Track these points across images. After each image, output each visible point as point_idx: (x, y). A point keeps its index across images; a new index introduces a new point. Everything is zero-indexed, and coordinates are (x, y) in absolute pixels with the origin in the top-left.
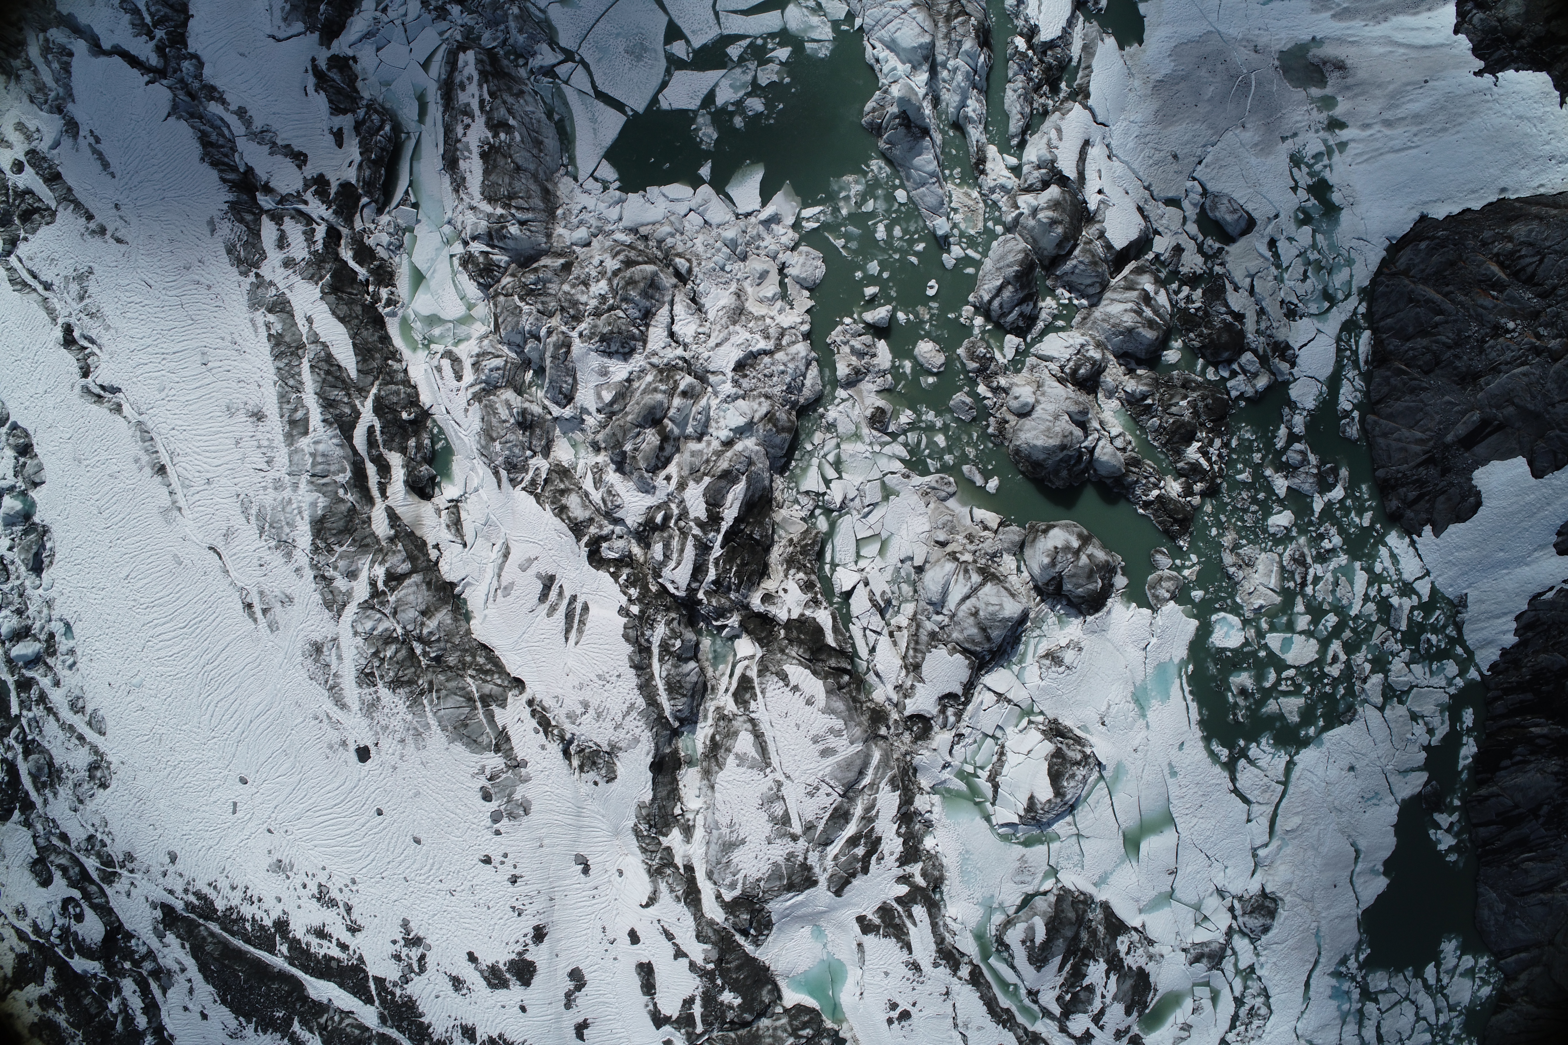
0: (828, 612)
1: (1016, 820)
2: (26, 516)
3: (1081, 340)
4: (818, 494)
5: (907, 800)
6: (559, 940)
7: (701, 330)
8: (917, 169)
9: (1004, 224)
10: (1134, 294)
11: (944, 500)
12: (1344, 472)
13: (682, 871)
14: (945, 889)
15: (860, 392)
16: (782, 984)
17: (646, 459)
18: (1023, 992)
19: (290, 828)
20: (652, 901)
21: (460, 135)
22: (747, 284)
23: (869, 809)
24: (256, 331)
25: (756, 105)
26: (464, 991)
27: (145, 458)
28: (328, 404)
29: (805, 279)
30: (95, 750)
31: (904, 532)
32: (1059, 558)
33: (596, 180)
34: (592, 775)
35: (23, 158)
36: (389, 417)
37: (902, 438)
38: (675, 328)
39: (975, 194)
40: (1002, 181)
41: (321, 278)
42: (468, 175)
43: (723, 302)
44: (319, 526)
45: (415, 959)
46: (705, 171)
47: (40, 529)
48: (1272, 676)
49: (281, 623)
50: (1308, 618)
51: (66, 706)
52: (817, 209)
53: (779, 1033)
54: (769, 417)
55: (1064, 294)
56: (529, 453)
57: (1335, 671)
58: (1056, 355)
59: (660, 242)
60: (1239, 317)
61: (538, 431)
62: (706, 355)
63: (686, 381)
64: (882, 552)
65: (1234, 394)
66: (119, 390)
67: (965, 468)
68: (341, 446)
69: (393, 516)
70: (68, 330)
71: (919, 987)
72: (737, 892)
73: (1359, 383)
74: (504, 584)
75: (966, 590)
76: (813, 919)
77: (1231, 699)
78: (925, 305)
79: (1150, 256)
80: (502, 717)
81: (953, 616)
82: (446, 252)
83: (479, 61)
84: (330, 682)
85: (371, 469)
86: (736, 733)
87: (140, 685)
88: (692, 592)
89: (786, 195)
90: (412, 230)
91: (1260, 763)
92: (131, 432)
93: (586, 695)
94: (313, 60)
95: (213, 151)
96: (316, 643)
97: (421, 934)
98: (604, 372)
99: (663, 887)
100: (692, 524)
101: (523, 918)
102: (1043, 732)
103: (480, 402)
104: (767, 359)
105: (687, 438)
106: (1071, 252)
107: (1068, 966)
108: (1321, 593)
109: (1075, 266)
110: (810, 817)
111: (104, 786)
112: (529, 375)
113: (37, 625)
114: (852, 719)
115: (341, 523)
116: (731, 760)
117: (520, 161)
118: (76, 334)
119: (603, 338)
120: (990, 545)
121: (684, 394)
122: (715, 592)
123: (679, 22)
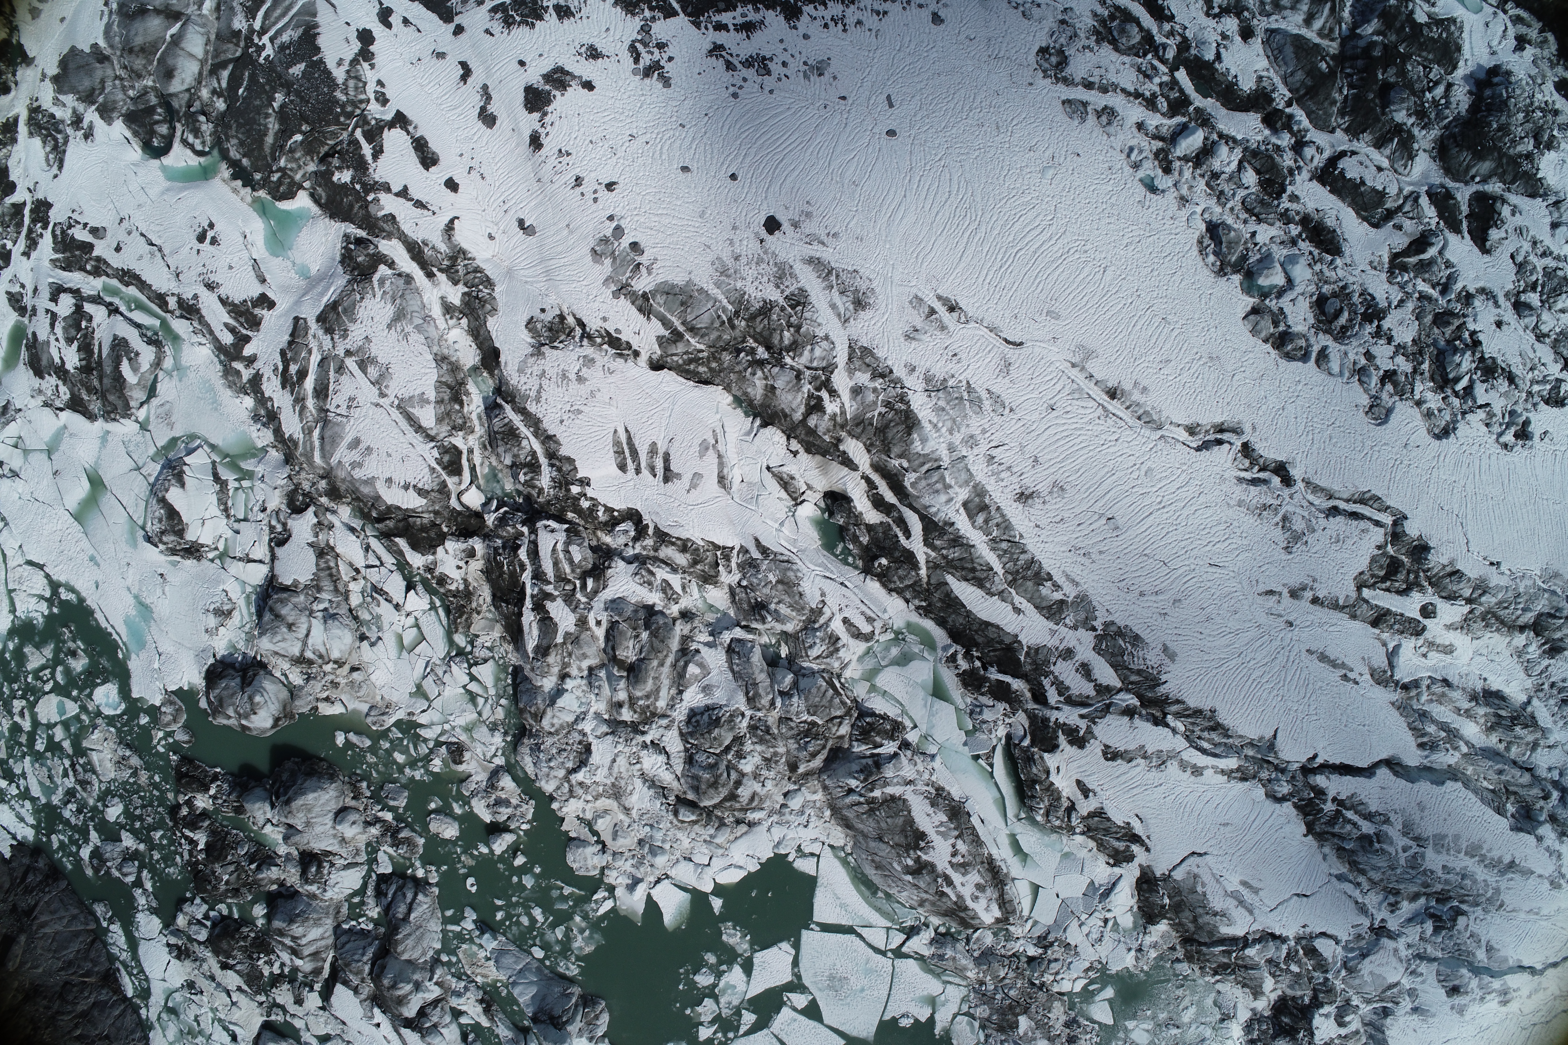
0: (415, 566)
1: (187, 460)
2: (1250, 276)
3: (329, 895)
4: (476, 664)
5: (278, 432)
6: (518, 145)
7: (638, 766)
8: (531, 983)
9: (443, 964)
10: (306, 952)
11: (371, 708)
12: (89, 872)
13: (435, 270)
14: (219, 367)
15: (484, 769)
16: (315, 209)
17: (622, 633)
18: (123, 309)
19: (823, 112)
20: (449, 228)
21: (960, 842)
22: (627, 821)
23: (303, 408)
24: (1067, 576)
25: (703, 980)
26: (584, 49)
27: (1136, 396)
28: (957, 541)
29: (578, 847)
30: (1067, 81)
31: (390, 664)
32: (248, 706)
33: (812, 855)
34: (548, 317)
35: (1426, 622)
36: (897, 554)
37: (431, 744)
38: (662, 758)
39: (479, 979)
40: (462, 1000)
41: (1027, 654)
42: (930, 810)
43: (634, 798)
44: (909, 422)
45: (644, 54)
46: (717, 904)
47: (1229, 270)
48: (59, 677)
49: (909, 310)
50: (57, 739)
51: (1119, 109)
52: (601, 911)
53: (294, 165)
54: (539, 717)
55: (366, 925)
56: (744, 583)
57: (18, 704)
58: (342, 873)
59: (722, 824)
60: (225, 966)
61: (745, 606)
62: (620, 747)
63: (626, 715)
64: (400, 638)
65: (198, 901)
66: (1198, 449)
67: (368, 743)
68: (926, 507)
69: (848, 462)
70: (1287, 481)
71: (201, 269)
72: (376, 277)
73: (115, 950)
74: (711, 452)
75: (310, 641)
76: (313, 282)
77: (79, 643)
78: (470, 868)
79: (317, 987)
80: (656, 328)
81: (311, 613)
82: (923, 728)
83: (975, 917)
84: (833, 278)
85: (890, 497)
86: (440, 420)
87: (1044, 170)
88: (533, 531)
89: (635, 913)
90: (967, 733)
91: (34, 600)
92: (1164, 414)
93: (584, 390)
94: (1148, 850)
95: (1207, 724)
96: (864, 308)
97: (647, 81)
98: (706, 689)
99: (443, 247)
100: (556, 593)
101: (556, 150)
102: (202, 546)
103: (812, 610)
104: (570, 765)
105: (602, 666)
106: (373, 965)
107: (96, 351)
108: (59, 765)
109: (363, 955)
110: (344, 379)
111: (1043, 51)
112: (784, 651)
113: (1187, 174)
114: (351, 482)
115: (890, 435)
116: (432, 395)
117: (883, 846)
118: (1276, 481)
119: (716, 722)
120: (316, 688)
121: (620, 705)
122: (517, 538)
123: (813, 1023)
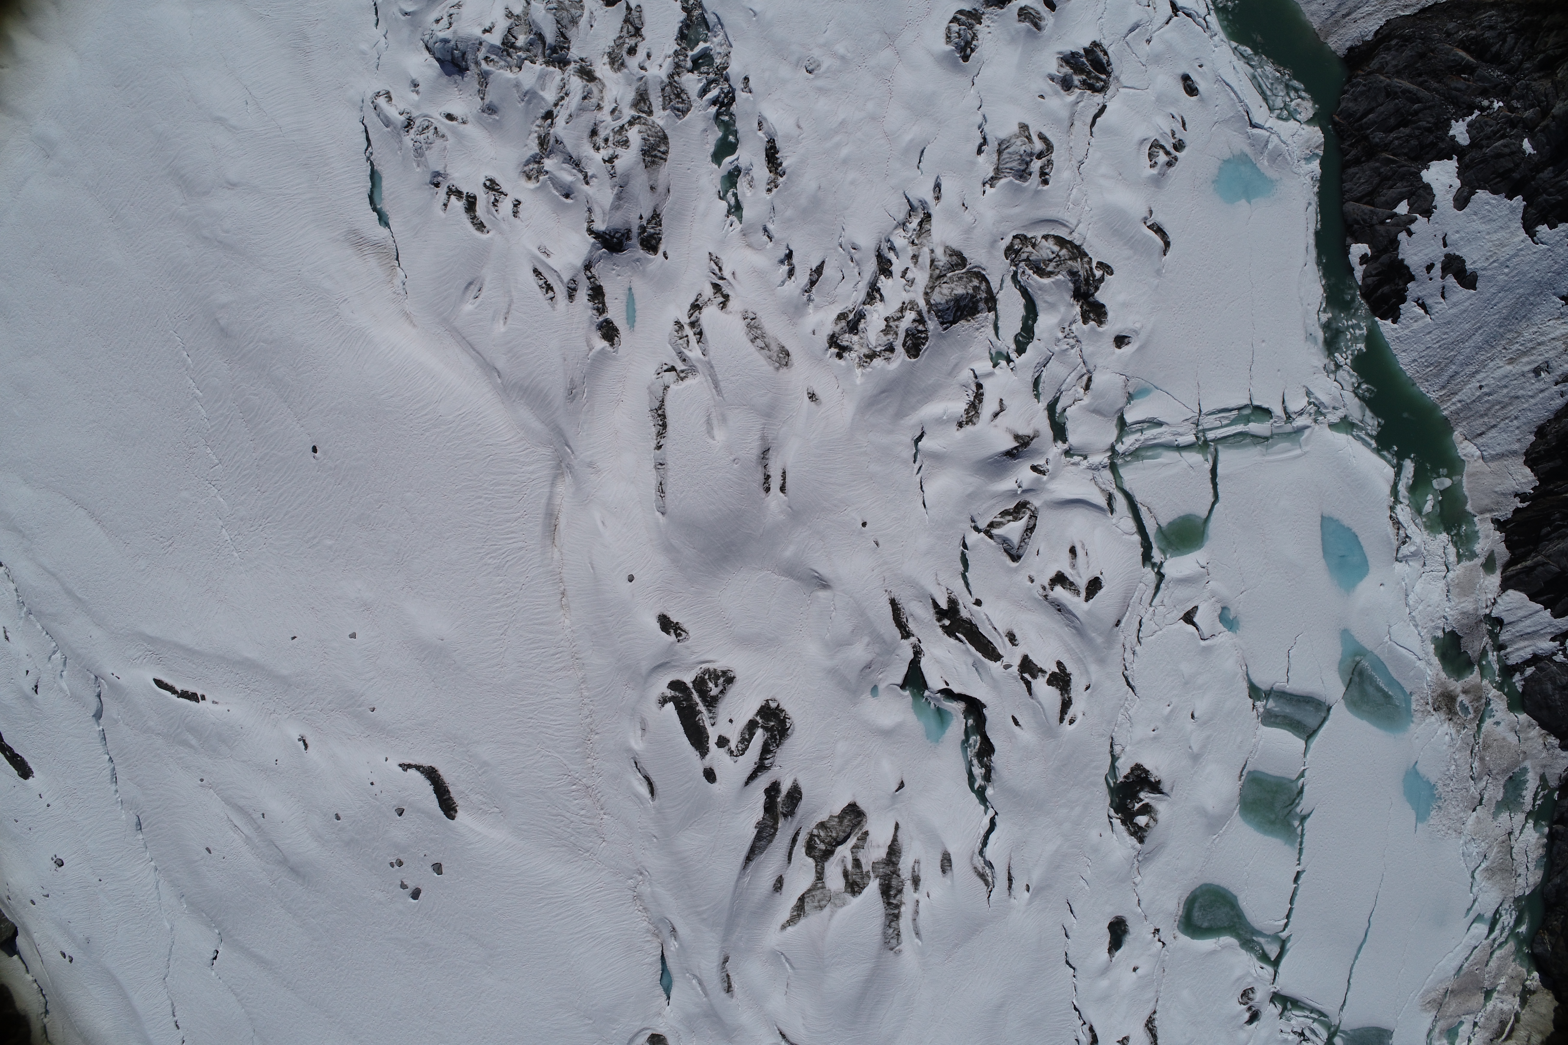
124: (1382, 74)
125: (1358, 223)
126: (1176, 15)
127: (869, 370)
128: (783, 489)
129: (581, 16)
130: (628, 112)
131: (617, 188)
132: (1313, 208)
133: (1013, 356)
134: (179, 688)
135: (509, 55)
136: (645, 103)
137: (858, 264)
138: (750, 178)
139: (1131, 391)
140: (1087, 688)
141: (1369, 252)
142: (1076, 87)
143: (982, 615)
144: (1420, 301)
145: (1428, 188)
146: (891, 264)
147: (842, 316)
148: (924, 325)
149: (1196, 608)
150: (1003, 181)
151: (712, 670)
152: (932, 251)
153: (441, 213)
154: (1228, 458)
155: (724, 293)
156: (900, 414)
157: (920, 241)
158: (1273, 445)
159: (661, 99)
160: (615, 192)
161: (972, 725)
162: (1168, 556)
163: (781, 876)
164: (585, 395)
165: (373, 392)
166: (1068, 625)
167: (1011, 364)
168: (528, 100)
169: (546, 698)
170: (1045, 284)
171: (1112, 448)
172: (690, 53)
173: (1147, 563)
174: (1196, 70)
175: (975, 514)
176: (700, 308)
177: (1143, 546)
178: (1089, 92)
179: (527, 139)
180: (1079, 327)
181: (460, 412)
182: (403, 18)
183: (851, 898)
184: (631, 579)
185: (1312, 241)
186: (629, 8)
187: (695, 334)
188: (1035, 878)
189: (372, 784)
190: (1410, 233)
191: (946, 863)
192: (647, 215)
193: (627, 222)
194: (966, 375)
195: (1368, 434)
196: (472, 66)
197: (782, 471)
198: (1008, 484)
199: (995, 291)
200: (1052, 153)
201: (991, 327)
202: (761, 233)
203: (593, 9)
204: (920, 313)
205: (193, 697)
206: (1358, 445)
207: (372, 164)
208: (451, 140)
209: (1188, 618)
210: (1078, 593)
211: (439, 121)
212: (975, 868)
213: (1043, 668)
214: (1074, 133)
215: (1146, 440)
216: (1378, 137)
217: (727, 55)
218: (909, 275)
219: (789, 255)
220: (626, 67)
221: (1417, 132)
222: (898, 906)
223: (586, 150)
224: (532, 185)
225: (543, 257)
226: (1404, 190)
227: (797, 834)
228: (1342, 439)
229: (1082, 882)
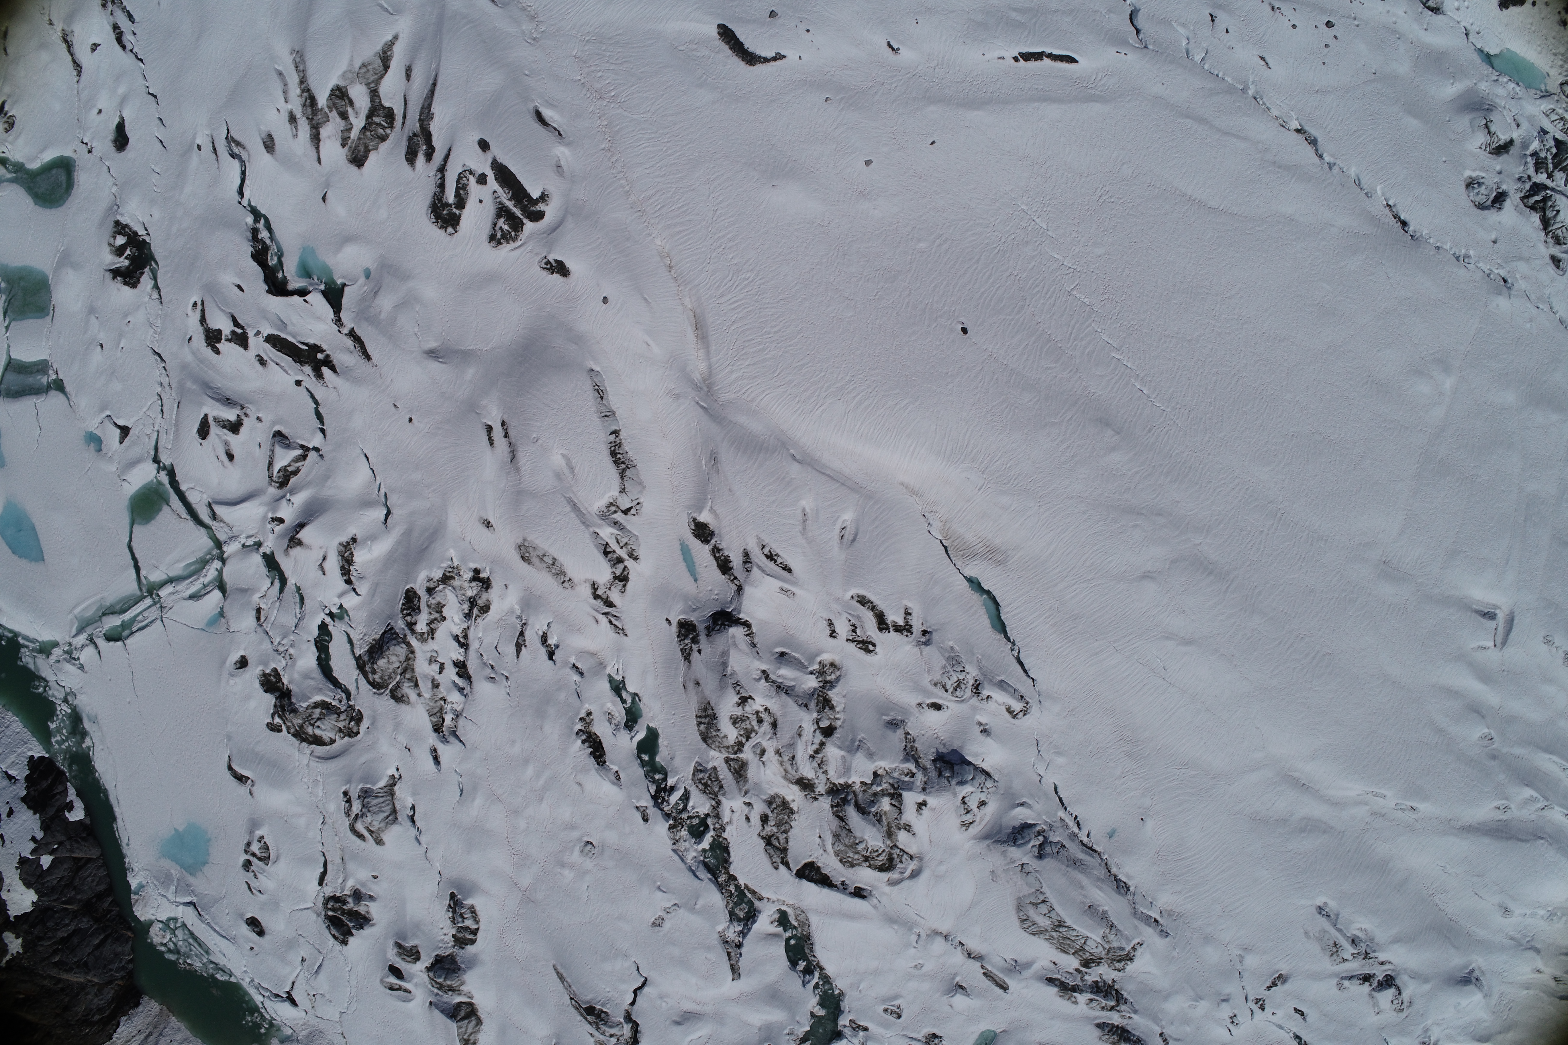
124: (97, 984)
125: (83, 839)
126: (288, 992)
127: (444, 565)
128: (489, 429)
129: (833, 844)
130: (747, 754)
131: (729, 673)
132: (124, 841)
133: (328, 620)
134: (1047, 61)
135: (892, 785)
136: (735, 769)
137: (485, 664)
138: (613, 722)
139: (223, 620)
140: (190, 339)
141: (67, 814)
142: (349, 896)
143: (292, 373)
144: (13, 781)
145: (28, 885)
146: (457, 673)
147: (485, 609)
148: (407, 622)
149: (121, 443)
150: (382, 783)
151: (511, 242)
152: (419, 695)
153: (910, 605)
154: (128, 585)
155: (599, 600)
156: (408, 533)
157: (438, 704)
158: (98, 610)
159: (721, 777)
160: (729, 668)
161: (278, 272)
162: (155, 480)
163: (408, 81)
164: (703, 462)
165: (918, 403)
166: (219, 388)
167: (328, 612)
168: (855, 742)
169: (658, 165)
170: (317, 695)
171: (224, 561)
172: (712, 833)
173: (169, 468)
174: (254, 943)
175: (321, 463)
176: (616, 578)
177: (177, 482)
178: (338, 895)
179: (845, 704)
180: (279, 664)
181: (821, 409)
182: (1024, 800)
183: (339, 83)
184: (605, 300)
185: (117, 810)
186: (787, 865)
187: (614, 552)
188: (195, 158)
189: (808, 31)
190: (34, 839)
191: (269, 144)
192: (695, 655)
193: (711, 643)
194: (363, 588)
195: (27, 647)
196: (928, 765)
197: (495, 445)
198: (299, 499)
199: (361, 676)
200: (350, 824)
201: (355, 642)
202: (584, 671)
203: (825, 855)
204: (413, 632)
205: (1027, 57)
206: (32, 634)
207: (1008, 639)
208: (926, 681)
209: (125, 431)
210: (215, 419)
211: (945, 699)
212: (244, 148)
213: (229, 343)
214: (338, 850)
215: (198, 579)
216: (85, 923)
217: (676, 842)
218: (436, 667)
219: (551, 655)
220: (765, 801)
221: (50, 934)
222: (303, 91)
223: (775, 704)
224: (826, 657)
225: (786, 586)
226: (49, 878)
227: (403, 123)
228: (45, 635)
229: (158, 170)
